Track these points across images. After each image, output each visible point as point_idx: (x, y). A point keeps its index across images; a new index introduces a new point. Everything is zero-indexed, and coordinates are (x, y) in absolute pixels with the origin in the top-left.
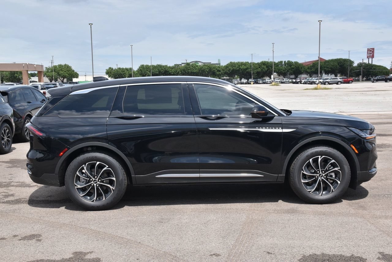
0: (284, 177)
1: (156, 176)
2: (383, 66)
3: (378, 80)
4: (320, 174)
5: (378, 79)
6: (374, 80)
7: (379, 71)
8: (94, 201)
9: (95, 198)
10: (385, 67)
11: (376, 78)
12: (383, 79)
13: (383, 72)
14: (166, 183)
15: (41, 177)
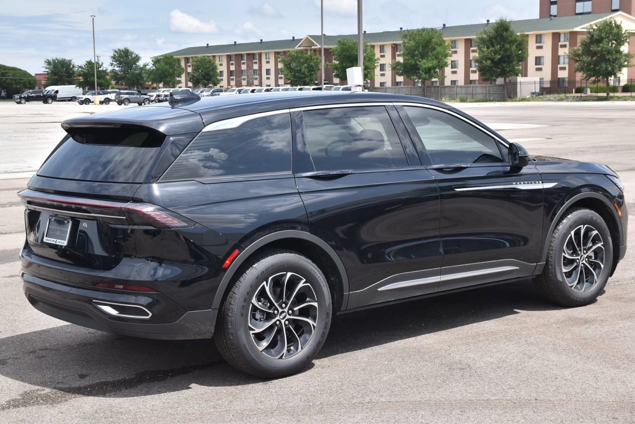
0: (544, 266)
1: (379, 290)
2: (20, 70)
3: (29, 99)
4: (582, 256)
5: (29, 97)
6: (21, 98)
7: (15, 80)
8: (284, 357)
9: (285, 351)
10: (26, 71)
11: (24, 95)
12: (40, 96)
13: (23, 81)
14: (393, 301)
15: (177, 322)
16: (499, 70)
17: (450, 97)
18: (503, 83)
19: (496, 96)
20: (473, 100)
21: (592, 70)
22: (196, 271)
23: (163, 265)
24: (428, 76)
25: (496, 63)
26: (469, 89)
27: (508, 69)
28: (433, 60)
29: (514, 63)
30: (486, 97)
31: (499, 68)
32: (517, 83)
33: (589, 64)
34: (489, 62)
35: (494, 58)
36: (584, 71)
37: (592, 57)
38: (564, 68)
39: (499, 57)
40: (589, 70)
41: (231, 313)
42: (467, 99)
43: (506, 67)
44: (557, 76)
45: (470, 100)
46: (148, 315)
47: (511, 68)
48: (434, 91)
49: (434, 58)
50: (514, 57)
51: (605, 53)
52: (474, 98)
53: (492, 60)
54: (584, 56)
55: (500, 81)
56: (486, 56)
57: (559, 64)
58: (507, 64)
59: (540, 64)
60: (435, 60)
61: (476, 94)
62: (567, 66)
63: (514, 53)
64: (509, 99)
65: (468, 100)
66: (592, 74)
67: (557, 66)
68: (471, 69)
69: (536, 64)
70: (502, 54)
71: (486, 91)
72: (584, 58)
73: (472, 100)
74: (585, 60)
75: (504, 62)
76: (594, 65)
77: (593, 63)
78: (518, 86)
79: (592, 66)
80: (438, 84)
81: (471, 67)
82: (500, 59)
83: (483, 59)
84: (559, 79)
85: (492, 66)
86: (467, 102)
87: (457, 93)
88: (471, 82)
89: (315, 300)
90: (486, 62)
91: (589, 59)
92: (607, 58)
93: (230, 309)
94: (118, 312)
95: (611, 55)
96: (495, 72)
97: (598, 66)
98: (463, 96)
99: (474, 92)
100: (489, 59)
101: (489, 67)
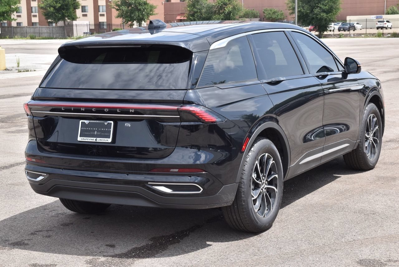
0: (359, 143)
1: (300, 163)
4: (371, 135)
8: (265, 216)
9: (266, 211)
15: (217, 194)
16: (60, 15)
17: (21, 35)
18: (63, 25)
19: (58, 35)
20: (41, 38)
21: (129, 16)
22: (222, 155)
23: (201, 151)
24: (3, 18)
25: (58, 10)
26: (36, 29)
27: (66, 14)
28: (6, 6)
29: (71, 10)
30: (50, 35)
31: (60, 14)
32: (73, 25)
33: (127, 12)
34: (52, 9)
35: (55, 6)
36: (123, 18)
37: (128, 7)
38: (103, 15)
39: (60, 5)
40: (127, 17)
41: (243, 185)
42: (35, 37)
43: (65, 13)
44: (99, 20)
45: (38, 38)
46: (199, 190)
47: (69, 14)
48: (8, 30)
49: (6, 4)
50: (70, 5)
51: (137, 4)
52: (41, 36)
53: (54, 7)
54: (123, 7)
55: (61, 23)
56: (50, 4)
57: (99, 12)
58: (66, 11)
59: (85, 12)
60: (7, 6)
61: (42, 33)
62: (105, 13)
63: (70, 2)
64: (68, 37)
65: (37, 38)
66: (129, 19)
67: (98, 14)
68: (32, 14)
69: (82, 12)
70: (61, 3)
71: (50, 31)
72: (123, 8)
73: (39, 38)
74: (124, 9)
75: (64, 9)
76: (130, 13)
77: (129, 12)
78: (74, 28)
79: (129, 14)
80: (6, 25)
81: (32, 12)
82: (60, 7)
83: (47, 7)
84: (100, 22)
85: (54, 11)
86: (36, 39)
87: (27, 32)
88: (33, 24)
89: (276, 173)
90: (50, 9)
91: (126, 9)
92: (139, 8)
93: (242, 183)
94: (171, 190)
95: (141, 6)
96: (56, 16)
97: (133, 14)
98: (32, 34)
99: (41, 32)
100: (52, 6)
101: (52, 13)
